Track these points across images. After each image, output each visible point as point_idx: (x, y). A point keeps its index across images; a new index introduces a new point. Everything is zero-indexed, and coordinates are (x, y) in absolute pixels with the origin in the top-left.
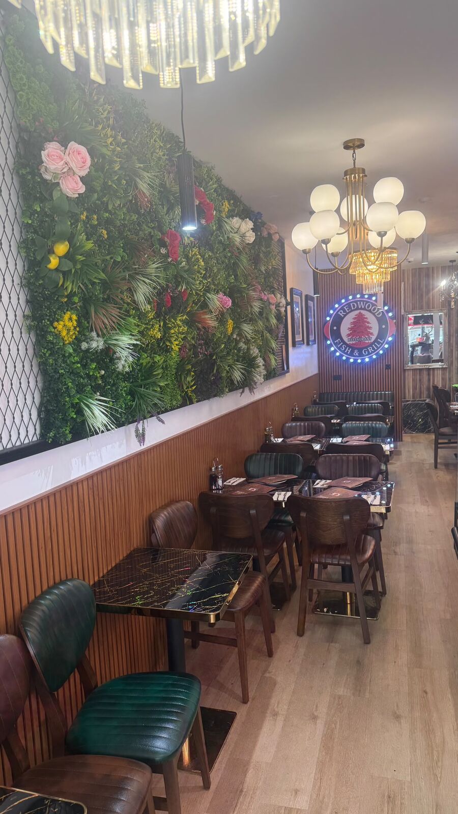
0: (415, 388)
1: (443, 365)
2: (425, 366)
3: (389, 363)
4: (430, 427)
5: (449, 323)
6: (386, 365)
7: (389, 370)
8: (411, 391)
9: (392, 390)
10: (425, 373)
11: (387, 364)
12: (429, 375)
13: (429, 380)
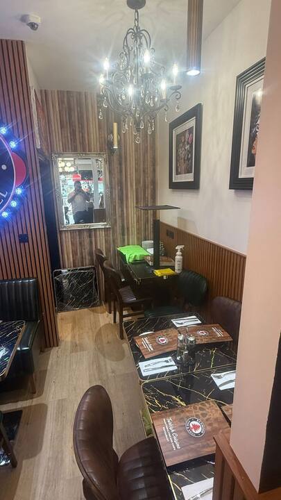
0: (75, 253)
1: (106, 225)
2: (85, 226)
3: (25, 233)
4: (95, 300)
5: (110, 172)
6: (19, 236)
7: (26, 244)
8: (71, 256)
9: (35, 276)
10: (86, 234)
11: (21, 233)
12: (90, 236)
13: (91, 242)
